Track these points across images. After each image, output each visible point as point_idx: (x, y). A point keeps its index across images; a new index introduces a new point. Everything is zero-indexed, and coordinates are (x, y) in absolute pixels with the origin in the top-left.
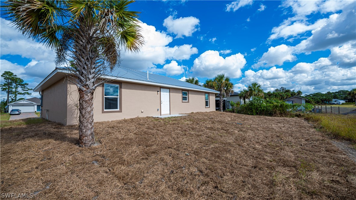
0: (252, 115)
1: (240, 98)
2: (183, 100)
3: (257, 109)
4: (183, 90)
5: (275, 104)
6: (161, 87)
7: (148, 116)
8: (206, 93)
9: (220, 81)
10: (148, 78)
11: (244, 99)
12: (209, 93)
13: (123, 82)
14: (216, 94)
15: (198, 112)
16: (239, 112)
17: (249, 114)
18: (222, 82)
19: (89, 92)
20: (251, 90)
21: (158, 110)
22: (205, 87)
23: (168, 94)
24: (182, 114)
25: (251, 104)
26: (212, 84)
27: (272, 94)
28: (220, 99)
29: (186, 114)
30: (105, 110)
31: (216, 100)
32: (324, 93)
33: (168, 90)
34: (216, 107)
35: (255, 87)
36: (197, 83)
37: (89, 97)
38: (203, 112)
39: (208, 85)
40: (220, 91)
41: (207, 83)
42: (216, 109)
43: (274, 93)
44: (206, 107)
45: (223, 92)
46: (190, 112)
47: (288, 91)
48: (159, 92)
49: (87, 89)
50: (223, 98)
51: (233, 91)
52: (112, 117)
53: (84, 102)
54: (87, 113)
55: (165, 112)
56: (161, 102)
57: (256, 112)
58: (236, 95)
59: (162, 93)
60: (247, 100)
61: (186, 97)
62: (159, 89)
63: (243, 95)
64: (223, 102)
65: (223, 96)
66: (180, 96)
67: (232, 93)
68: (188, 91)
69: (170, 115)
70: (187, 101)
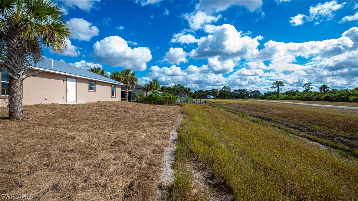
0: (151, 104)
1: (144, 91)
2: (90, 89)
3: (154, 100)
4: (90, 80)
5: (167, 96)
6: (67, 76)
7: (52, 103)
8: (112, 84)
9: (126, 75)
10: (53, 66)
11: (147, 92)
12: (115, 85)
14: (122, 86)
15: (104, 101)
16: (141, 102)
17: (148, 104)
18: (128, 76)
20: (151, 85)
21: (63, 98)
22: (112, 79)
23: (75, 83)
24: (88, 102)
25: (151, 96)
26: (119, 77)
27: (171, 89)
28: (126, 90)
29: (92, 102)
31: (122, 91)
32: (204, 90)
33: (75, 79)
34: (122, 98)
35: (154, 82)
36: (103, 73)
38: (109, 101)
39: (115, 77)
40: (126, 83)
41: (114, 75)
42: (122, 99)
43: (173, 88)
44: (112, 97)
45: (129, 84)
46: (97, 101)
47: (182, 87)
48: (65, 81)
50: (128, 89)
51: (137, 84)
54: (18, 96)
55: (71, 100)
56: (67, 91)
57: (154, 102)
58: (140, 88)
59: (68, 82)
60: (148, 93)
61: (93, 87)
62: (65, 78)
63: (145, 88)
64: (128, 93)
65: (129, 88)
66: (87, 86)
67: (136, 86)
68: (95, 81)
69: (76, 102)
70: (94, 91)
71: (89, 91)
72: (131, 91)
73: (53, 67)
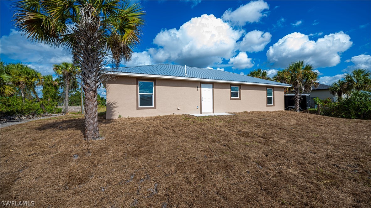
1: (333, 93)
2: (232, 96)
3: (358, 109)
4: (231, 85)
6: (202, 83)
7: (184, 114)
8: (267, 87)
9: (295, 71)
12: (273, 87)
13: (157, 79)
14: (286, 88)
18: (298, 72)
19: (89, 90)
20: (351, 81)
21: (197, 108)
23: (211, 89)
24: (228, 113)
26: (283, 76)
28: (296, 94)
30: (139, 107)
31: (285, 97)
33: (211, 85)
35: (358, 76)
37: (91, 94)
38: (261, 111)
39: (279, 77)
40: (295, 84)
41: (278, 75)
42: (285, 108)
44: (268, 105)
45: (300, 85)
46: (242, 111)
48: (198, 88)
49: (89, 87)
50: (300, 93)
51: (317, 83)
52: (147, 113)
53: (86, 99)
54: (89, 109)
55: (207, 110)
56: (202, 99)
58: (324, 89)
59: (202, 89)
60: (344, 97)
61: (238, 93)
62: (199, 84)
63: (337, 88)
64: (300, 98)
65: (301, 90)
66: (228, 91)
67: (315, 86)
68: (240, 85)
69: (213, 112)
70: (238, 98)
71: (231, 99)
72: (307, 95)
73: (186, 74)
